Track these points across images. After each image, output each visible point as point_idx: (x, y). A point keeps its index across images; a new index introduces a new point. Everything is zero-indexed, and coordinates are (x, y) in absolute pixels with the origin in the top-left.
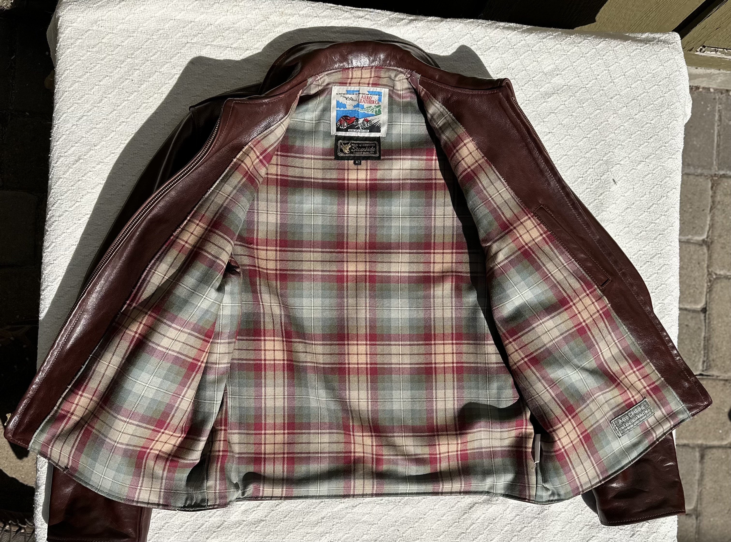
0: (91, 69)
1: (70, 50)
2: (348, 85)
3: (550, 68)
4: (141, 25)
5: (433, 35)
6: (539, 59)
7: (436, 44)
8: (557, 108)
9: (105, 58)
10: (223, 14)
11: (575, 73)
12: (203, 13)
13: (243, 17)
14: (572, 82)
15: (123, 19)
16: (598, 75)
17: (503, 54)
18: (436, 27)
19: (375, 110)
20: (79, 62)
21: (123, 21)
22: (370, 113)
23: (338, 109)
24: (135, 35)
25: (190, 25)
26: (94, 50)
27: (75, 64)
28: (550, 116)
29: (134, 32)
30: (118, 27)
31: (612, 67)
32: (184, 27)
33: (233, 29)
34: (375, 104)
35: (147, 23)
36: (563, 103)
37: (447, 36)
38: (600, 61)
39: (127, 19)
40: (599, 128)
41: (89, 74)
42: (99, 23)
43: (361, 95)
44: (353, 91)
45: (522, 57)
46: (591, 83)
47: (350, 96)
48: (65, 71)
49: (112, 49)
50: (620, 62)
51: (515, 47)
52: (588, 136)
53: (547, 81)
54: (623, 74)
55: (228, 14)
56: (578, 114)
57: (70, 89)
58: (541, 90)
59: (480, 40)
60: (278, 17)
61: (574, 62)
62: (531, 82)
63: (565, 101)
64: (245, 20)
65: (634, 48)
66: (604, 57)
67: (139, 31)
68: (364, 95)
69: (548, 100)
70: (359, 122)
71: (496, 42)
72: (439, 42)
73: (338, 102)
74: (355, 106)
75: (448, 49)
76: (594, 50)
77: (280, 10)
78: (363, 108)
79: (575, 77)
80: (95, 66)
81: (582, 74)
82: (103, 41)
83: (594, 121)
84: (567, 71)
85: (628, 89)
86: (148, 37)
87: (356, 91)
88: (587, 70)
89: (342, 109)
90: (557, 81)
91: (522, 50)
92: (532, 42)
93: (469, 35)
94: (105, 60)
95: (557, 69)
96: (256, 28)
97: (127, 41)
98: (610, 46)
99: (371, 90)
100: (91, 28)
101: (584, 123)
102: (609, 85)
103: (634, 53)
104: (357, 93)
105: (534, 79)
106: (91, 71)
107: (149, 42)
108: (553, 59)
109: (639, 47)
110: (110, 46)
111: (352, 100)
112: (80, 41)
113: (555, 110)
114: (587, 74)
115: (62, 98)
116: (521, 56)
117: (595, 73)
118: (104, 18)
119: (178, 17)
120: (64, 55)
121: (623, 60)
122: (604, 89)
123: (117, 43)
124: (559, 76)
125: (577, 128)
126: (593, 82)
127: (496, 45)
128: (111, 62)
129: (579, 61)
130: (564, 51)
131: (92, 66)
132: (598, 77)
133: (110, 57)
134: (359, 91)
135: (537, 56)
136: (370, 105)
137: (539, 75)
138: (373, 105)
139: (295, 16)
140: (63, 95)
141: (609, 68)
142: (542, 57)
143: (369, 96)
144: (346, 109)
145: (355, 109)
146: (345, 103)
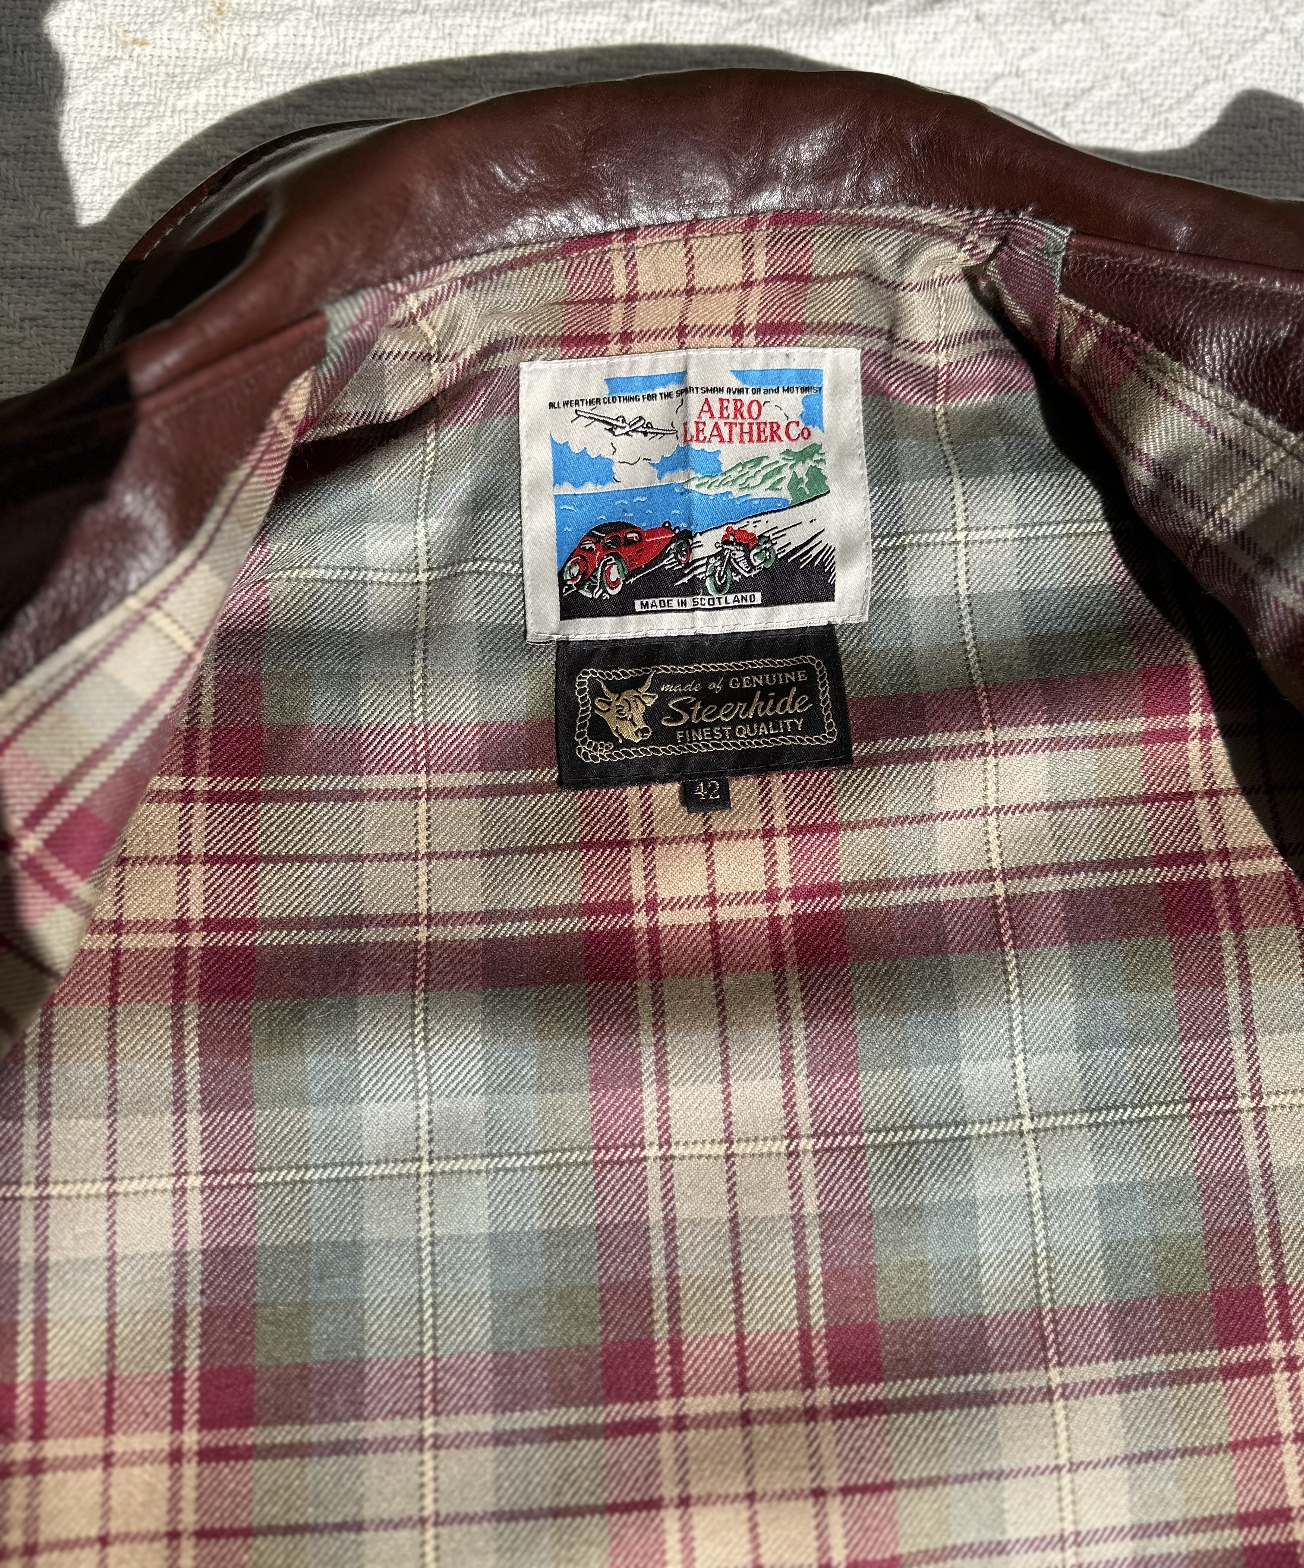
2: (613, 347)
5: (1081, 52)
7: (1097, 95)
19: (787, 473)
22: (761, 493)
23: (567, 489)
34: (786, 444)
43: (695, 400)
44: (650, 380)
47: (630, 411)
68: (714, 398)
70: (697, 553)
72: (1116, 84)
73: (560, 451)
74: (665, 466)
75: (1173, 117)
78: (713, 470)
87: (666, 379)
89: (589, 488)
99: (757, 365)
104: (673, 388)
111: (647, 429)
134: (682, 376)
136: (753, 450)
138: (774, 450)
143: (746, 398)
144: (610, 487)
145: (665, 481)
146: (606, 452)
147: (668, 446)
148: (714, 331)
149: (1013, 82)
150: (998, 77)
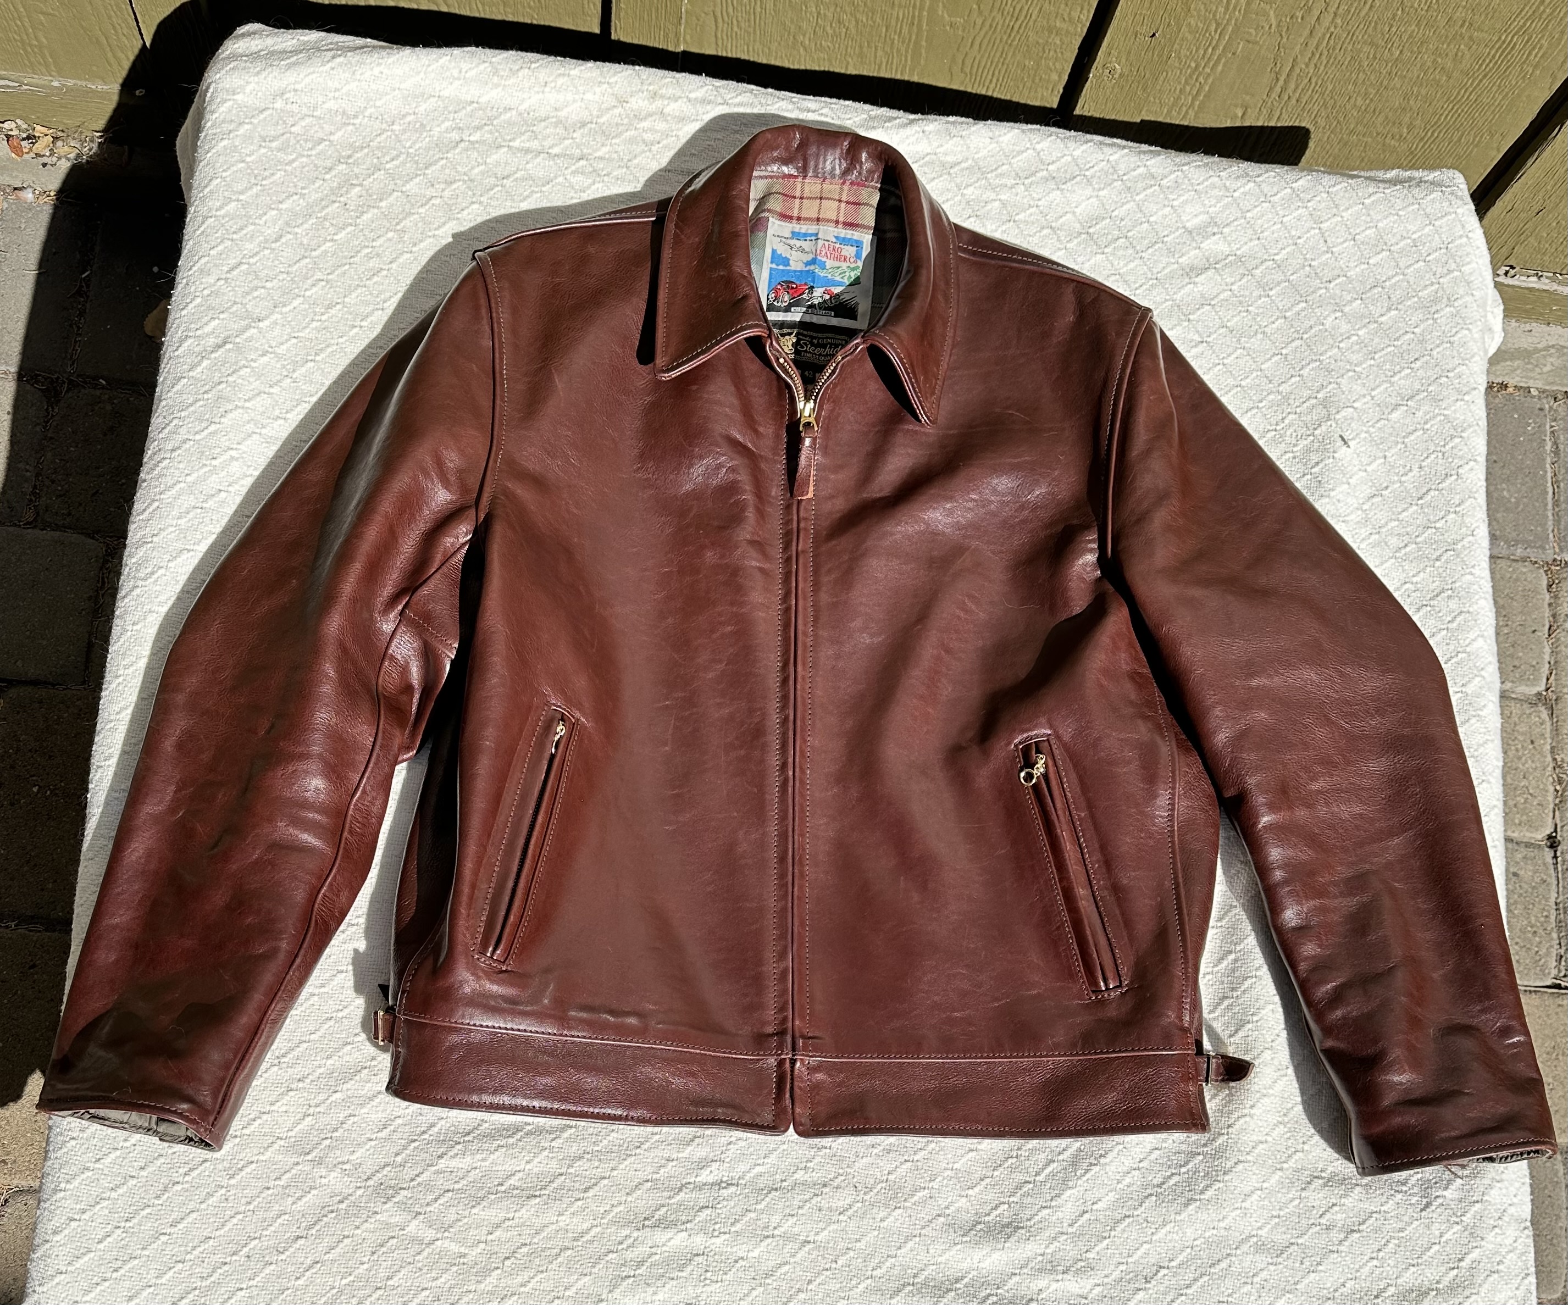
0: (264, 179)
1: (225, 142)
2: (794, 221)
3: (1196, 221)
4: (371, 103)
5: (959, 148)
6: (1175, 203)
8: (1216, 297)
9: (294, 160)
10: (536, 89)
11: (1250, 231)
12: (496, 86)
13: (577, 97)
14: (1245, 248)
15: (337, 90)
16: (1299, 238)
17: (1099, 190)
18: (964, 133)
19: (847, 274)
20: (243, 165)
21: (337, 94)
22: (838, 279)
23: (774, 266)
24: (357, 121)
25: (469, 109)
26: (274, 145)
27: (235, 168)
28: (1201, 311)
29: (355, 117)
30: (325, 106)
31: (1328, 223)
32: (455, 112)
33: (554, 120)
34: (848, 264)
35: (383, 101)
36: (1229, 287)
37: (986, 151)
38: (1300, 211)
39: (344, 91)
40: (1305, 336)
41: (259, 188)
42: (287, 95)
43: (820, 242)
44: (805, 235)
45: (1142, 196)
46: (1284, 252)
47: (798, 243)
48: (211, 180)
49: (310, 145)
50: (1344, 214)
51: (1125, 178)
52: (1284, 351)
53: (1194, 245)
54: (1350, 237)
55: (547, 89)
56: (1261, 310)
57: (218, 213)
58: (1180, 260)
59: (1053, 162)
60: (646, 102)
61: (1248, 211)
62: (1160, 245)
63: (1232, 284)
64: (579, 104)
65: (1371, 190)
66: (1309, 204)
67: (367, 114)
68: (827, 243)
69: (1197, 280)
70: (814, 294)
71: (1087, 167)
72: (970, 162)
73: (774, 251)
74: (807, 264)
75: (989, 176)
76: (1289, 190)
77: (651, 88)
78: (823, 267)
79: (1251, 240)
80: (273, 174)
81: (1266, 234)
82: (293, 129)
83: (1295, 325)
84: (1233, 228)
85: (1363, 267)
86: (384, 126)
87: (811, 235)
88: (1275, 227)
89: (781, 267)
90: (1215, 246)
91: (1140, 185)
92: (1160, 171)
93: (1030, 152)
94: (294, 165)
95: (1213, 222)
96: (601, 120)
97: (340, 134)
98: (1321, 184)
99: (842, 235)
100: (271, 106)
101: (1274, 326)
102: (1324, 258)
103: (1373, 198)
104: (813, 238)
105: (1166, 239)
106: (264, 183)
107: (384, 136)
108: (1204, 205)
109: (1381, 190)
110: (306, 141)
111: (803, 251)
112: (247, 127)
113: (1212, 299)
114: (1276, 235)
115: (202, 229)
116: (1137, 194)
117: (1293, 233)
118: (298, 87)
119: (445, 93)
120: (214, 151)
121: (1350, 212)
122: (1313, 263)
123: (320, 135)
124: (1217, 236)
125: (1260, 336)
126: (1288, 249)
127: (1087, 173)
128: (307, 169)
129: (1259, 209)
130: (1227, 189)
131: (267, 173)
132: (1299, 241)
133: (304, 159)
134: (817, 234)
135: (1171, 197)
136: (837, 264)
137: (1177, 234)
138: (844, 265)
139: (680, 101)
140: (203, 223)
141: (1322, 226)
142: (1182, 199)
143: (837, 246)
144: (788, 268)
145: (807, 268)
146: (788, 256)
147: (811, 256)
148: (828, 221)
149: (934, 157)
150: (928, 154)
